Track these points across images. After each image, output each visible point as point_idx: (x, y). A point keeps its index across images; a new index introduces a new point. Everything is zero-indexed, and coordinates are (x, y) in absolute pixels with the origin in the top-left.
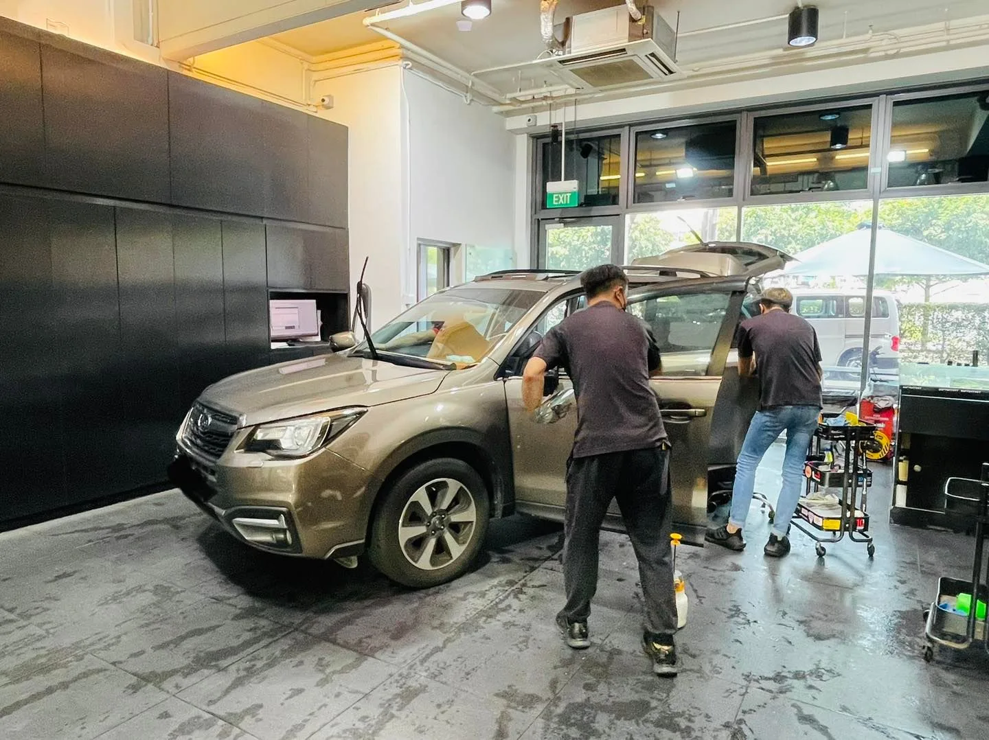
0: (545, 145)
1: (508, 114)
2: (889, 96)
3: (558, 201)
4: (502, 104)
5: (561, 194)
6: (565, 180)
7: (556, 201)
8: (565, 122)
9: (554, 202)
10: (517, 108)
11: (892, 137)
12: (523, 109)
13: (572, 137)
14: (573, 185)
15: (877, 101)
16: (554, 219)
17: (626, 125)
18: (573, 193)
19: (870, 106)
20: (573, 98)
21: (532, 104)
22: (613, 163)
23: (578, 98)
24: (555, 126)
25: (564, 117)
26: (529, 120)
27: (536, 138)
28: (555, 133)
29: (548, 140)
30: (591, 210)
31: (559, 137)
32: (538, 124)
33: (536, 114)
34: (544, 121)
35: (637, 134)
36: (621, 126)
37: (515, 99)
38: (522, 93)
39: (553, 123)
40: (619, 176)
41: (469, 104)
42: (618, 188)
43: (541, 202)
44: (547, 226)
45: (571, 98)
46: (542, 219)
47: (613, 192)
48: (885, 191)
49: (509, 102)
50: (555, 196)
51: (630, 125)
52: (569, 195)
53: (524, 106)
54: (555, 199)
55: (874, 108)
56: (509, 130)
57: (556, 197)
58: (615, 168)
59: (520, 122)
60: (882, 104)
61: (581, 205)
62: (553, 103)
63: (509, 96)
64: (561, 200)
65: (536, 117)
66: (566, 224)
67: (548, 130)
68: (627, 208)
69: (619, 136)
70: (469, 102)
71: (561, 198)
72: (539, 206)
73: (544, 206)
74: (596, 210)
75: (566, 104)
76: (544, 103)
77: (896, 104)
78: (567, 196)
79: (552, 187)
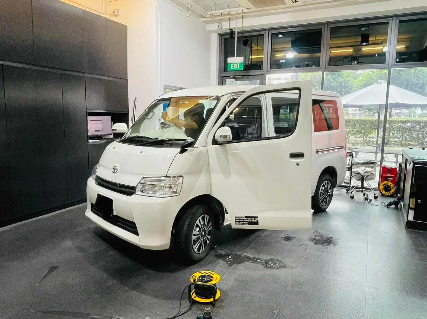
0: (225, 39)
1: (208, 22)
2: (397, 18)
3: (233, 67)
4: (204, 17)
5: (235, 63)
6: (237, 57)
7: (232, 67)
8: (237, 28)
9: (231, 68)
10: (213, 19)
11: (398, 39)
12: (216, 20)
13: (240, 35)
14: (241, 59)
15: (391, 20)
16: (230, 76)
17: (267, 30)
18: (241, 63)
19: (388, 23)
20: (241, 15)
21: (220, 18)
22: (259, 49)
23: (243, 15)
24: (231, 29)
25: (237, 25)
26: (219, 26)
27: (221, 35)
28: (232, 33)
29: (228, 36)
30: (249, 72)
31: (234, 35)
32: (223, 28)
33: (222, 23)
34: (226, 27)
35: (272, 34)
36: (265, 30)
37: (212, 14)
38: (217, 11)
39: (231, 27)
40: (263, 56)
41: (189, 16)
42: (262, 62)
44: (227, 80)
45: (239, 15)
46: (224, 77)
47: (259, 64)
48: (394, 65)
49: (209, 16)
50: (231, 64)
51: (269, 30)
52: (239, 64)
53: (217, 18)
54: (231, 66)
55: (390, 25)
56: (208, 31)
57: (232, 65)
58: (261, 52)
59: (214, 27)
60: (394, 22)
61: (244, 70)
62: (231, 17)
63: (209, 13)
64: (235, 67)
65: (222, 24)
66: (236, 79)
67: (229, 31)
68: (267, 71)
69: (263, 35)
70: (189, 15)
71: (235, 66)
72: (223, 69)
73: (225, 70)
74: (252, 72)
75: (237, 18)
76: (227, 17)
77: (400, 22)
78: (238, 65)
79: (230, 60)
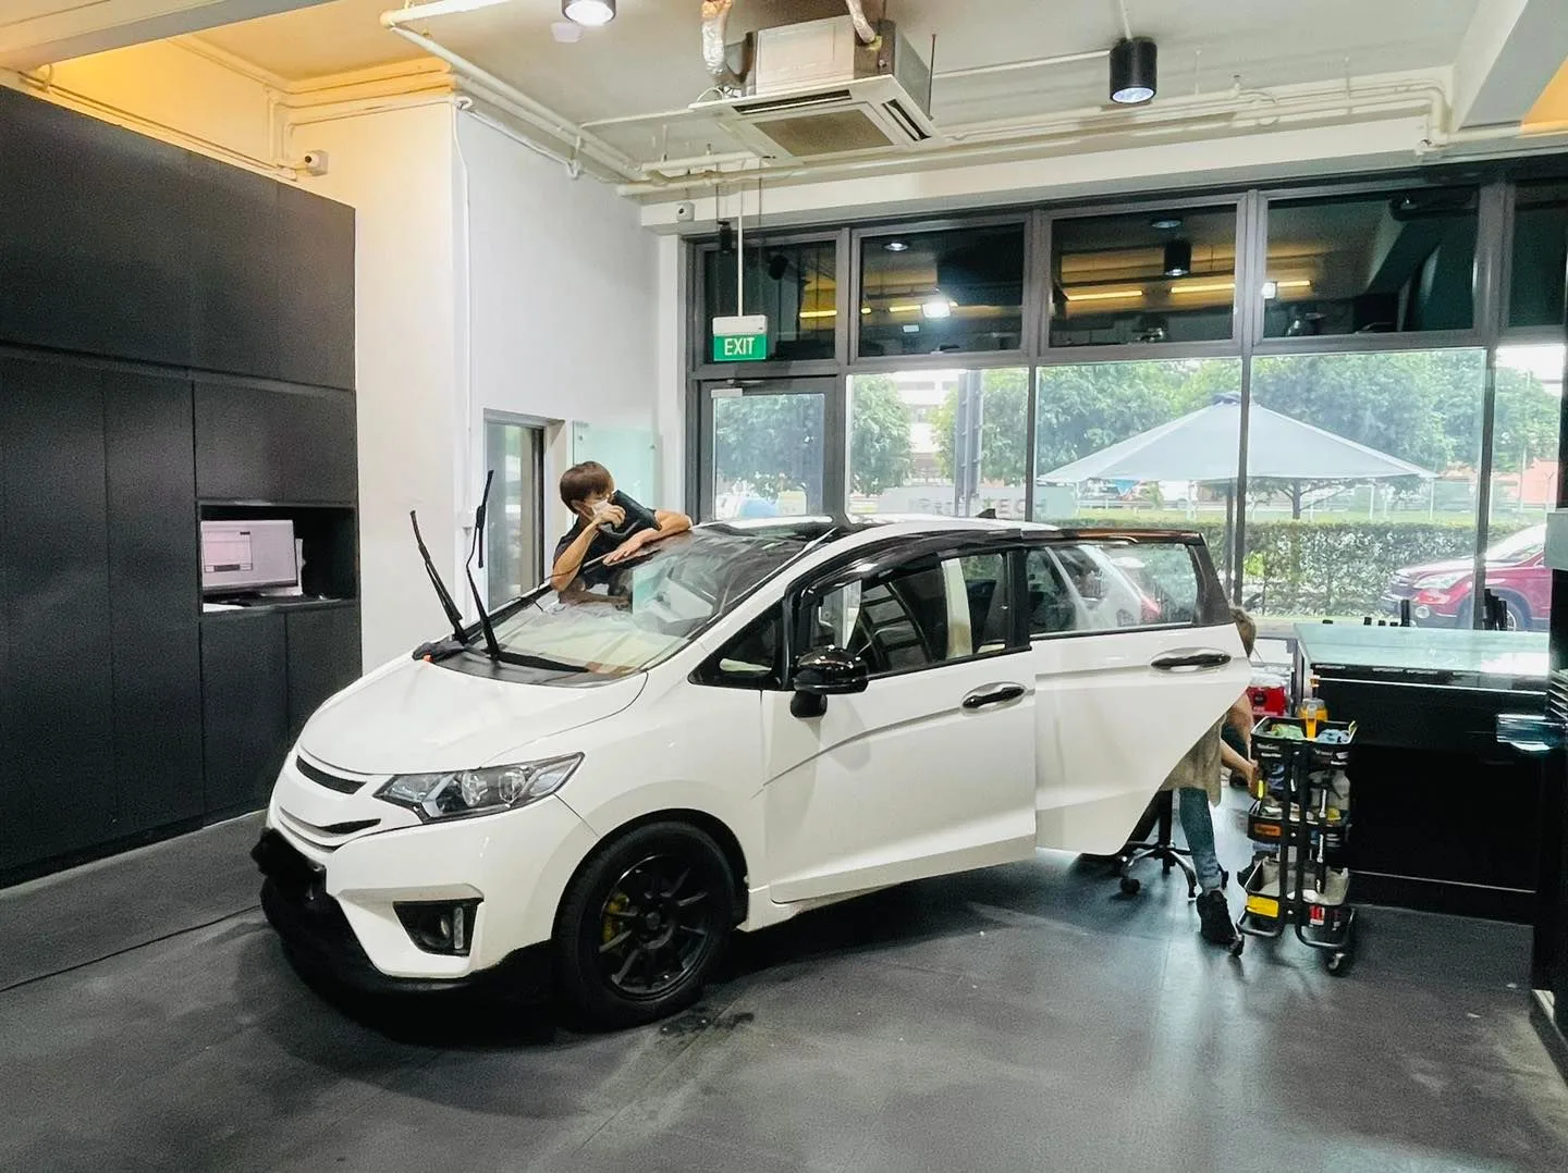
0: (708, 255)
1: (644, 199)
2: (1262, 192)
3: (732, 350)
4: (632, 182)
5: (738, 337)
6: (744, 314)
7: (729, 350)
8: (744, 218)
9: (725, 352)
10: (661, 189)
11: (1268, 259)
12: (673, 191)
13: (755, 242)
14: (757, 324)
15: (1244, 199)
16: (725, 380)
17: (845, 225)
18: (757, 337)
19: (1233, 208)
20: (757, 177)
21: (686, 184)
22: (822, 291)
23: (764, 176)
24: (725, 223)
25: (743, 208)
26: (681, 211)
27: (693, 242)
28: (726, 234)
29: (714, 246)
30: (788, 367)
31: (734, 243)
32: (696, 219)
33: (692, 201)
34: (707, 213)
35: (863, 241)
36: (837, 227)
37: (655, 173)
38: (670, 163)
39: (722, 216)
40: (834, 313)
41: (576, 179)
42: (832, 331)
43: (702, 351)
44: (714, 393)
45: (750, 177)
46: (705, 381)
47: (824, 338)
48: (1260, 344)
49: (648, 179)
50: (727, 341)
51: (852, 226)
52: (751, 340)
53: (672, 186)
54: (727, 347)
55: (1240, 210)
56: (645, 227)
57: (729, 343)
58: (826, 298)
59: (666, 214)
60: (1252, 203)
61: (770, 358)
62: (721, 185)
63: (646, 167)
64: (738, 348)
65: (693, 206)
66: (747, 389)
67: (715, 229)
68: (849, 364)
69: (832, 244)
70: (576, 172)
71: (738, 344)
72: (700, 359)
73: (708, 358)
74: (797, 367)
75: (744, 186)
76: (707, 182)
77: (1273, 205)
78: (748, 342)
79: (721, 325)
